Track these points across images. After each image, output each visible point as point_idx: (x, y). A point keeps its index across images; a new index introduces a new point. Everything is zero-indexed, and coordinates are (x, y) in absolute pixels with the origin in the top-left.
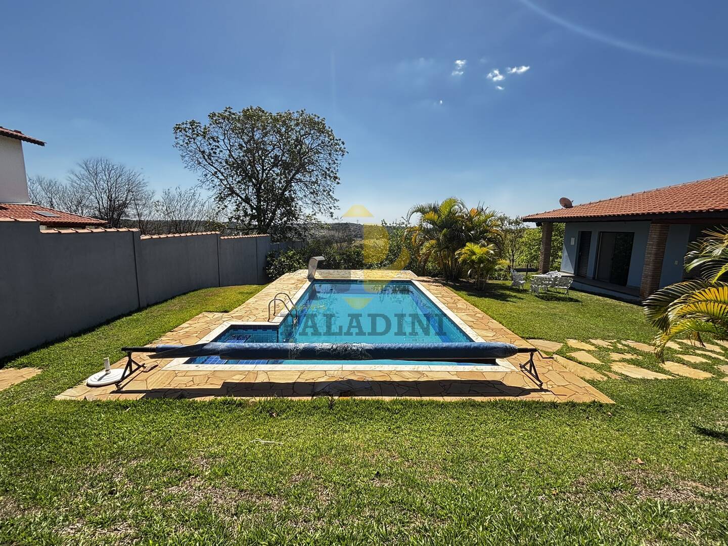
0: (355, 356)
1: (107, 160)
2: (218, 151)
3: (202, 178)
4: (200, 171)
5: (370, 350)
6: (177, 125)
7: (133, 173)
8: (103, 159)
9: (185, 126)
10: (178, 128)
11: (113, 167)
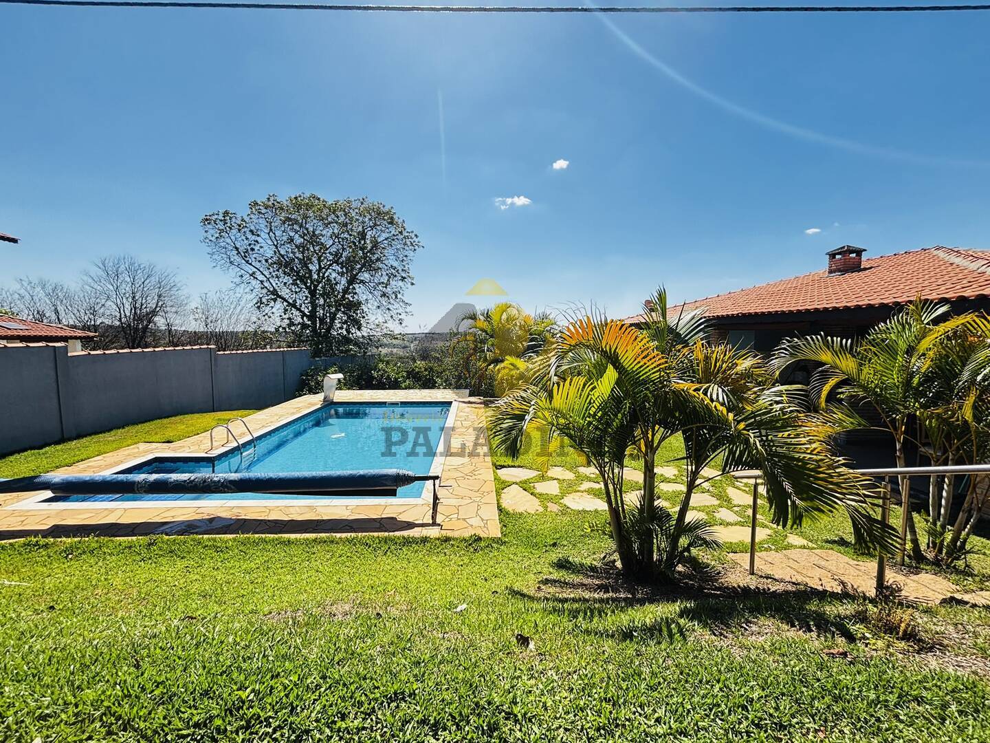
0: (216, 488)
1: (131, 258)
2: (256, 248)
3: (238, 280)
4: (234, 271)
5: (235, 481)
6: (206, 216)
7: (166, 274)
8: (126, 257)
9: (216, 217)
10: (206, 220)
11: (139, 266)
